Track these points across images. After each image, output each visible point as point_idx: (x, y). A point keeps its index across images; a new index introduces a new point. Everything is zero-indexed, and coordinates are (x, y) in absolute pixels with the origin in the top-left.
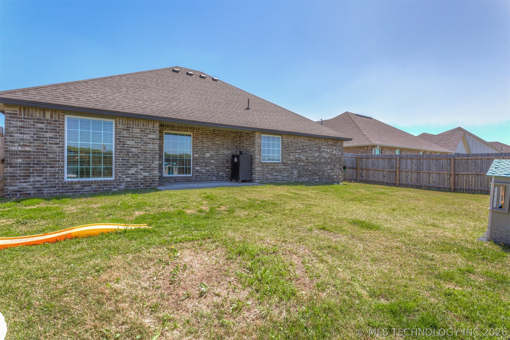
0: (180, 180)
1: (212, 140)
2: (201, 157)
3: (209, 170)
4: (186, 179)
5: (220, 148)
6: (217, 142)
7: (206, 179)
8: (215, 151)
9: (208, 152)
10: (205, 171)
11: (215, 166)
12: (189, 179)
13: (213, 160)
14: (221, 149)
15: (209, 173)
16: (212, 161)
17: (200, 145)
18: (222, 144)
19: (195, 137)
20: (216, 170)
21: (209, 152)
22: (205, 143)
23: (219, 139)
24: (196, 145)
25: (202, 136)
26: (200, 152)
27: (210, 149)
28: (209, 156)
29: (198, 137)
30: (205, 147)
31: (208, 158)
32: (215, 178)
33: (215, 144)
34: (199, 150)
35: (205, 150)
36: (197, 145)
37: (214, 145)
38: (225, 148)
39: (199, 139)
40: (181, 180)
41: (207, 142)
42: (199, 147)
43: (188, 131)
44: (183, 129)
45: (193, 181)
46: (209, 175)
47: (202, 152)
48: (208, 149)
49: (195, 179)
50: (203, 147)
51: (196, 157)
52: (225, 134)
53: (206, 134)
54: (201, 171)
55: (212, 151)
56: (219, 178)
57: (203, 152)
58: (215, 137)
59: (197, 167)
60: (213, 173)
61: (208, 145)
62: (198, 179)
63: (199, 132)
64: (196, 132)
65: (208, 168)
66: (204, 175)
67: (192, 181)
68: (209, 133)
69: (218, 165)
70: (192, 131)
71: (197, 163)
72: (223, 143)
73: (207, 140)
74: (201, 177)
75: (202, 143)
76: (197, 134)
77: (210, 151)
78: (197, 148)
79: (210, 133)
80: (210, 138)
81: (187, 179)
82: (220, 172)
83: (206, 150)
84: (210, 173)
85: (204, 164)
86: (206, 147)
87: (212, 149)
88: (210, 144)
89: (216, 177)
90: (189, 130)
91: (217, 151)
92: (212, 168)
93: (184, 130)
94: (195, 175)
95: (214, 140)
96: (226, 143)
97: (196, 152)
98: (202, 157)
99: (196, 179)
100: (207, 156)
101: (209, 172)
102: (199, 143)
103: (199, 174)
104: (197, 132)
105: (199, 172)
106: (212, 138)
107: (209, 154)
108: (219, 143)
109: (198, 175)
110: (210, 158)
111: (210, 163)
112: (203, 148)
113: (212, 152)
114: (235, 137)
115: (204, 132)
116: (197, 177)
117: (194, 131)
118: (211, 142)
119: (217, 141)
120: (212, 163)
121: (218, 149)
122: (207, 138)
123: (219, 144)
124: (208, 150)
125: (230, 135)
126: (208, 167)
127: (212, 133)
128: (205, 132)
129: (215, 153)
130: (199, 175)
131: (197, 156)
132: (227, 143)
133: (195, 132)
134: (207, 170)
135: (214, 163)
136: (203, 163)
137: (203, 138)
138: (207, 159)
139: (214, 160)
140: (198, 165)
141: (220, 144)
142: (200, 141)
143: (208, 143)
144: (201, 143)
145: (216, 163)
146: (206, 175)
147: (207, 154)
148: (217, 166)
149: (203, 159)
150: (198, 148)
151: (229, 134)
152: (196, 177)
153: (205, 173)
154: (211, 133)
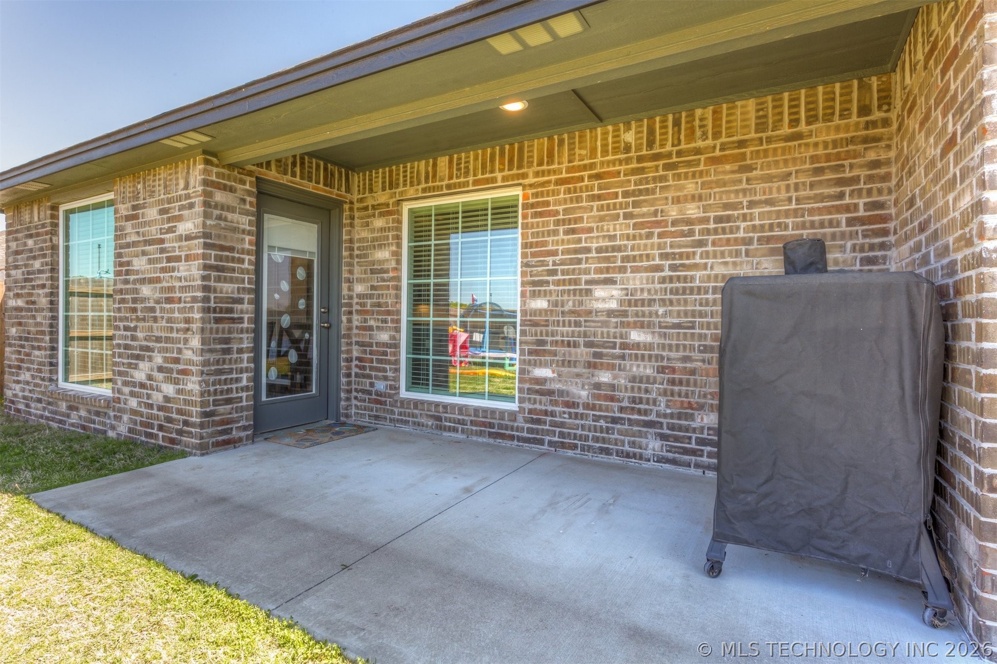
0: (459, 422)
1: (636, 204)
2: (566, 308)
3: (612, 387)
4: (483, 424)
5: (701, 243)
6: (673, 212)
7: (596, 439)
8: (658, 268)
9: (611, 282)
10: (584, 393)
11: (661, 370)
12: (501, 426)
13: (641, 326)
14: (706, 255)
15: (615, 405)
16: (636, 336)
17: (559, 243)
18: (719, 220)
19: (533, 206)
20: (665, 393)
21: (618, 276)
22: (590, 230)
23: (691, 187)
24: (537, 244)
25: (569, 191)
26: (558, 283)
27: (625, 259)
28: (613, 305)
29: (547, 204)
30: (588, 250)
31: (610, 313)
32: (653, 446)
33: (658, 224)
34: (553, 273)
35: (587, 271)
36: (544, 244)
37: (649, 236)
38: (748, 242)
39: (557, 213)
40: (463, 422)
41: (602, 219)
42: (554, 253)
43: (494, 180)
44: (471, 179)
45: (520, 439)
46: (615, 420)
47: (570, 282)
48: (607, 259)
49: (530, 430)
50: (576, 251)
51: (535, 312)
52: (742, 144)
53: (598, 176)
54: (561, 393)
55: (635, 270)
56: (693, 452)
57: (576, 282)
58: (663, 178)
59: (541, 365)
60: (646, 412)
61: (612, 238)
62: (548, 433)
63: (555, 172)
64: (537, 174)
65: (605, 377)
66: (582, 416)
67: (512, 438)
68: (613, 163)
69: (686, 359)
70: (513, 177)
71: (542, 343)
72: (726, 206)
73: (601, 208)
74: (562, 425)
75: (573, 231)
76: (543, 184)
77: (623, 270)
78: (543, 264)
79: (620, 162)
80: (626, 194)
81: (491, 425)
82: (701, 407)
83: (599, 271)
84: (621, 409)
85: (582, 353)
86: (599, 250)
87: (634, 259)
88: (620, 228)
89: (663, 437)
90: (499, 175)
91: (673, 268)
92: (633, 379)
93: (476, 183)
94: (527, 406)
95: (652, 203)
96: (752, 204)
97: (534, 284)
98: (572, 312)
99: (537, 432)
100: (600, 306)
101: (612, 399)
102: (555, 233)
103: (555, 403)
104: (543, 173)
105: (550, 393)
106: (641, 192)
107: (615, 292)
108: (693, 211)
109: (546, 413)
110: (624, 314)
111: (624, 346)
112: (579, 261)
113: (637, 281)
114: (852, 141)
115: (585, 168)
116: (538, 422)
117: (524, 176)
118: (627, 216)
119: (677, 201)
120: (637, 346)
121: (681, 256)
122: (599, 197)
123: (689, 222)
124: (608, 270)
125: (798, 136)
126: (611, 367)
127: (640, 159)
128: (592, 166)
129: (663, 280)
130: (553, 414)
131: (541, 304)
132: (769, 202)
133: (531, 180)
134: (598, 386)
135: (649, 346)
136: (576, 345)
137: (578, 199)
138: (605, 324)
139: (650, 325)
140: (544, 353)
141: (706, 220)
142: (557, 223)
143: (609, 226)
144: (567, 232)
145: (663, 347)
146: (597, 418)
147: (600, 292)
148: (673, 370)
149: (577, 324)
150: (550, 259)
151: (786, 130)
152: (533, 421)
153: (587, 406)
154: (628, 161)
